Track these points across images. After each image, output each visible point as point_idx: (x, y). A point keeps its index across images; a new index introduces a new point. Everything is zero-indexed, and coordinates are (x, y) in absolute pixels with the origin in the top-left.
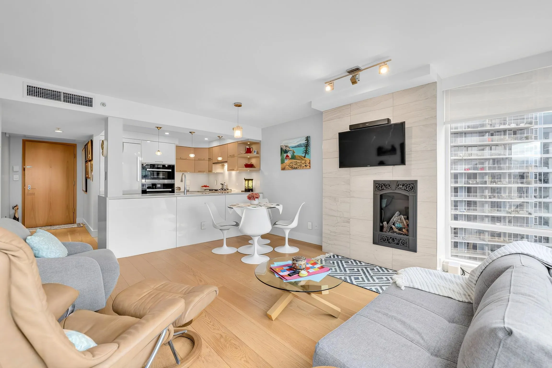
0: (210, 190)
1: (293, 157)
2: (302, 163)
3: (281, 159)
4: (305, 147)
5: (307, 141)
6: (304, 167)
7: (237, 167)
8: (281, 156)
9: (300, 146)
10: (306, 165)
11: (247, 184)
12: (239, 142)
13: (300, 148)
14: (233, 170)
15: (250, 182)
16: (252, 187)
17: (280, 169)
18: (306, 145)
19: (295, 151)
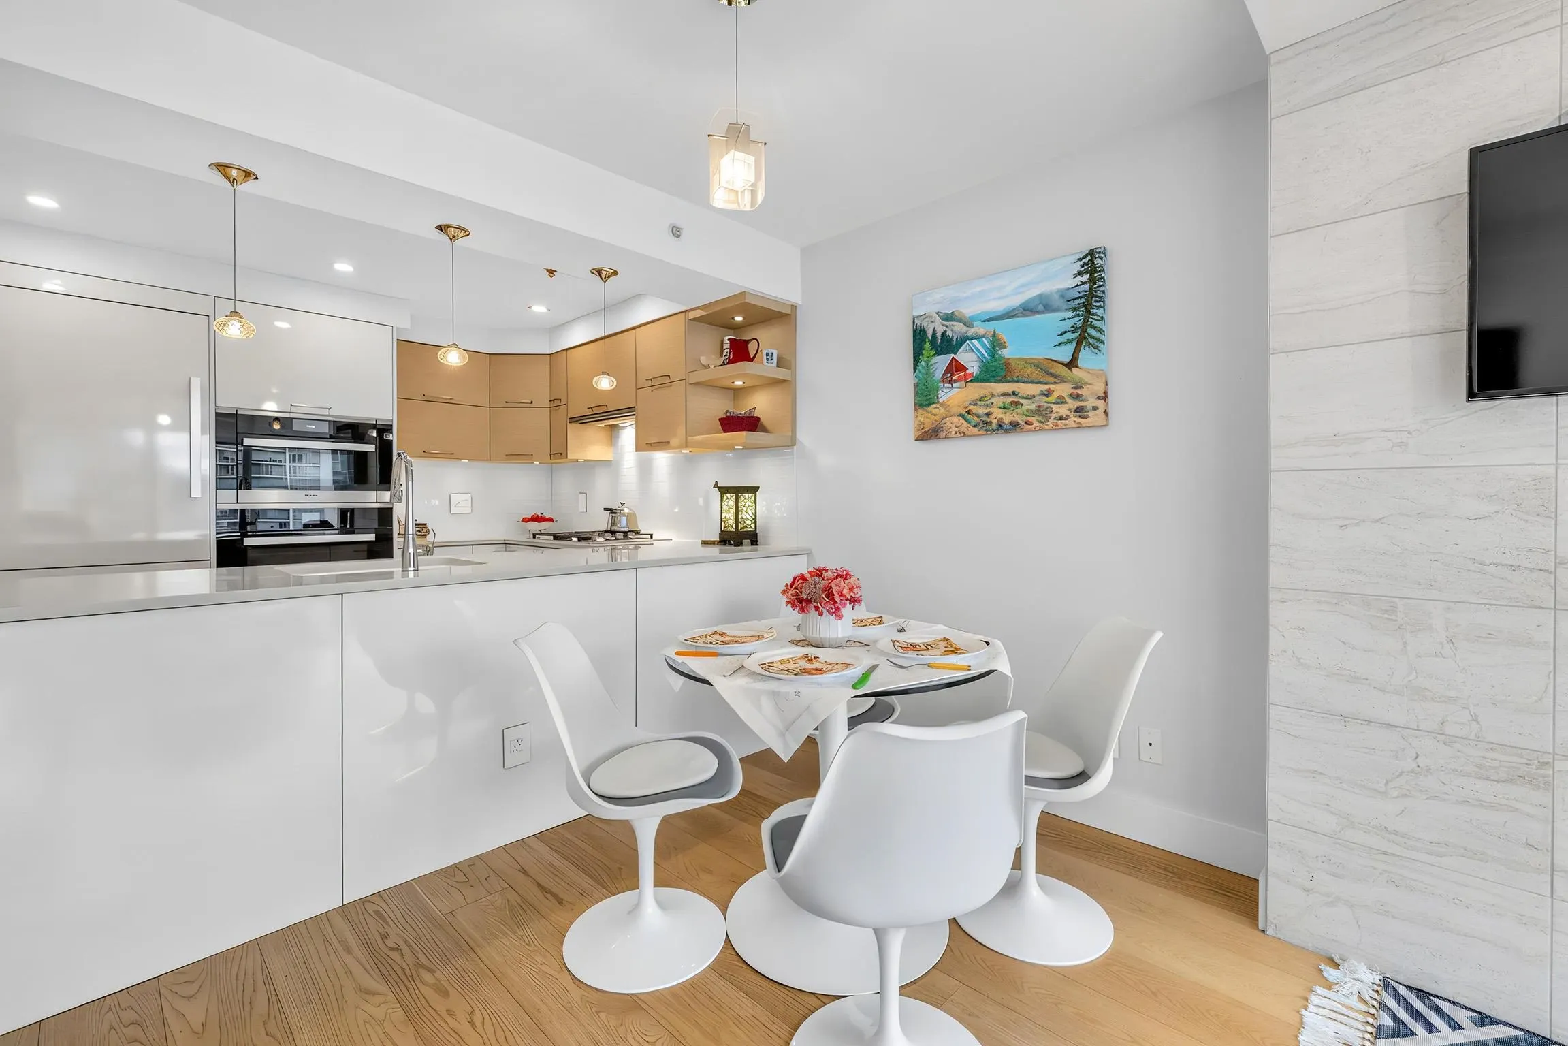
0: (556, 537)
1: (997, 369)
2: (1056, 394)
3: (916, 386)
4: (1075, 309)
5: (1086, 277)
6: (1067, 417)
7: (681, 431)
8: (915, 369)
9: (1042, 308)
10: (1079, 410)
11: (733, 511)
12: (692, 315)
14: (662, 445)
15: (746, 498)
16: (753, 526)
17: (913, 437)
18: (1081, 300)
19: (1004, 337)
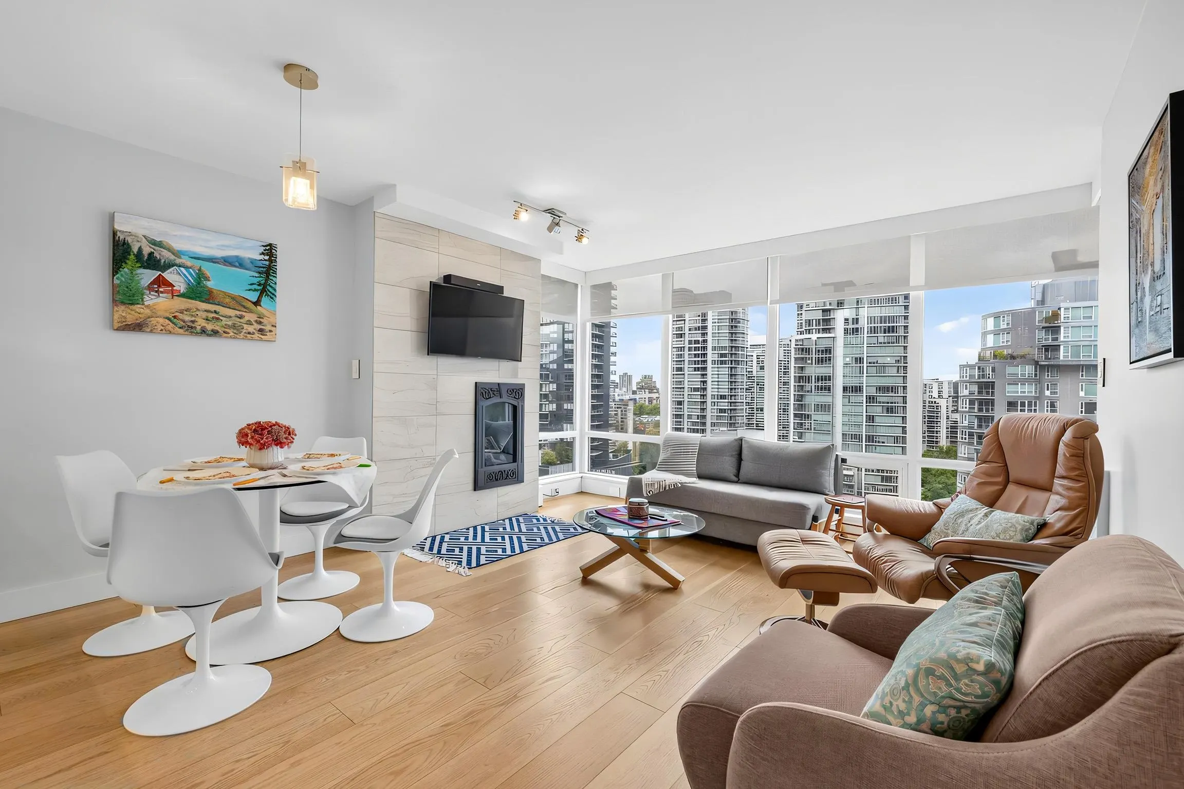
2: (245, 319)
4: (260, 273)
5: (266, 257)
9: (237, 264)
10: (261, 331)
13: (234, 268)
18: (265, 269)
